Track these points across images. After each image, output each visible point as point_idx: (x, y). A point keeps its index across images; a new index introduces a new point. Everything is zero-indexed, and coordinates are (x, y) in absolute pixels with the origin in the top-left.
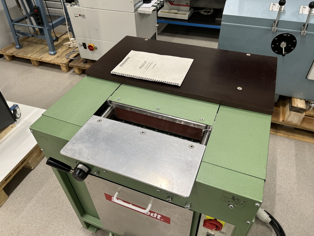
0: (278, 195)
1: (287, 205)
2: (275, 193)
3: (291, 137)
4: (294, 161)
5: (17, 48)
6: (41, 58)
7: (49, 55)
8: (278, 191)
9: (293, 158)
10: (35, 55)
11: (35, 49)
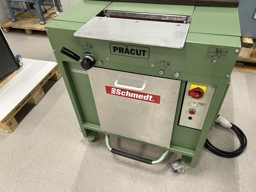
0: (235, 110)
1: (244, 116)
2: (233, 109)
3: (242, 70)
4: (246, 87)
5: (13, 21)
6: (34, 27)
7: (40, 25)
8: (235, 107)
9: (245, 85)
10: (28, 26)
11: (28, 21)
